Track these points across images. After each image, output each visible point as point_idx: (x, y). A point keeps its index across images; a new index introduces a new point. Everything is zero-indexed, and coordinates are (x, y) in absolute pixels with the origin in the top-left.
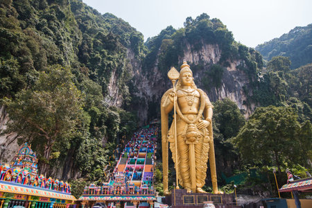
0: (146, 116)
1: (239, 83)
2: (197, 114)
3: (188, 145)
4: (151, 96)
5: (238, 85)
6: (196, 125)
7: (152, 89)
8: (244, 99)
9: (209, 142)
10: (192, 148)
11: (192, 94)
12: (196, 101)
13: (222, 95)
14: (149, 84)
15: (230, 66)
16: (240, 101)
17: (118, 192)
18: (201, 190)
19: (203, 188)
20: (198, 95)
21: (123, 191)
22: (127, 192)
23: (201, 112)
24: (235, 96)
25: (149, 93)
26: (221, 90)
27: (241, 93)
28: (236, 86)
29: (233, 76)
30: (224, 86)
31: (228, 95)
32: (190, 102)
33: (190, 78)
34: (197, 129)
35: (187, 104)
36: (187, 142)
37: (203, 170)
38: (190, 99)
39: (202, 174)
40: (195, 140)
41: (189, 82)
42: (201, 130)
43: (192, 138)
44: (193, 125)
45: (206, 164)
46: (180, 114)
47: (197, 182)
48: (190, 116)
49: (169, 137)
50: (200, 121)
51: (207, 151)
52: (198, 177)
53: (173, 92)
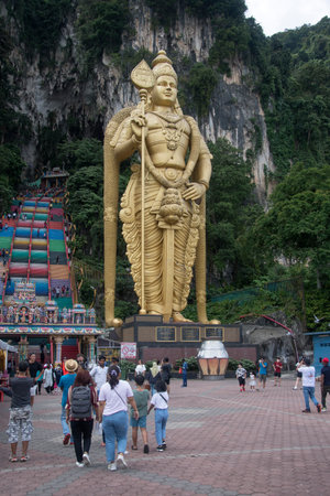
0: (32, 159)
1: (244, 111)
2: (184, 169)
3: (162, 231)
4: (46, 115)
6: (179, 191)
7: (49, 99)
8: (248, 146)
9: (198, 228)
10: (169, 238)
11: (177, 125)
12: (184, 140)
14: (44, 85)
15: (229, 76)
17: (23, 319)
18: (180, 318)
19: (183, 312)
20: (188, 130)
21: (35, 317)
22: (42, 318)
23: (191, 165)
24: (233, 137)
25: (41, 106)
27: (245, 132)
28: (237, 117)
29: (233, 95)
30: (214, 114)
31: (219, 133)
32: (172, 143)
33: (174, 91)
34: (182, 201)
35: (165, 145)
36: (160, 224)
37: (184, 280)
38: (172, 137)
39: (183, 286)
40: (177, 221)
41: (171, 98)
42: (189, 202)
43: (171, 217)
44: (175, 190)
45: (190, 269)
46: (152, 167)
47: (174, 302)
48: (170, 172)
49: (122, 212)
50: (189, 184)
51: (195, 244)
52: (177, 293)
53: (140, 116)
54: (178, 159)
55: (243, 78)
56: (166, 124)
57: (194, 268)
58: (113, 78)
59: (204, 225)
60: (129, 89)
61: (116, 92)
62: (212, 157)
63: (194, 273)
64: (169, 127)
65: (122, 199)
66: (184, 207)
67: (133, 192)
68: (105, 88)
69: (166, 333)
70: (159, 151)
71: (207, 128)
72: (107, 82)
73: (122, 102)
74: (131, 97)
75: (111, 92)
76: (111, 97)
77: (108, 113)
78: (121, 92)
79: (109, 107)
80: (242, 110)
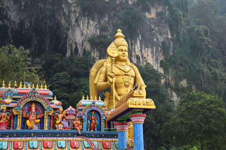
5: (157, 39)
8: (161, 58)
13: (137, 50)
15: (149, 12)
16: (157, 60)
20: (134, 75)
24: (152, 52)
26: (136, 42)
27: (160, 49)
28: (155, 40)
29: (152, 25)
30: (140, 38)
31: (143, 50)
32: (127, 83)
35: (123, 84)
38: (127, 80)
41: (125, 58)
53: (112, 72)
55: (158, 14)
56: (124, 73)
58: (75, 11)
60: (87, 21)
64: (125, 75)
68: (69, 16)
70: (120, 87)
71: (136, 47)
72: (70, 13)
73: (82, 29)
74: (88, 26)
75: (73, 20)
76: (73, 23)
77: (70, 32)
78: (81, 22)
79: (71, 29)
80: (158, 36)
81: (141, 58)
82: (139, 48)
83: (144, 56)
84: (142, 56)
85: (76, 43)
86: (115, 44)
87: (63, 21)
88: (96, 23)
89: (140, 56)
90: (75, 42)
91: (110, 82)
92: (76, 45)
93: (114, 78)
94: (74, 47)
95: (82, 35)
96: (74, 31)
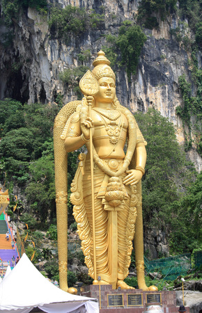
1: (174, 69)
2: (124, 159)
5: (171, 73)
6: (120, 178)
8: (178, 103)
9: (136, 206)
11: (117, 122)
13: (138, 90)
15: (158, 30)
16: (171, 106)
20: (126, 125)
24: (163, 94)
26: (136, 78)
27: (175, 89)
28: (167, 74)
29: (163, 51)
30: (143, 71)
31: (148, 90)
32: (113, 138)
33: (113, 89)
34: (123, 186)
35: (108, 140)
36: (106, 207)
37: (126, 253)
38: (114, 132)
39: (125, 258)
40: (120, 204)
41: (111, 97)
42: (128, 186)
43: (115, 201)
44: (117, 178)
45: (131, 242)
46: (98, 159)
47: (118, 272)
48: (113, 162)
49: (72, 195)
50: (128, 171)
51: (134, 221)
52: (120, 265)
53: (88, 120)
54: (118, 151)
55: (171, 33)
56: (108, 121)
57: (133, 241)
58: (39, 33)
59: (141, 202)
60: (57, 46)
61: (42, 47)
62: (146, 143)
63: (133, 246)
64: (111, 124)
65: (72, 184)
66: (125, 192)
67: (81, 178)
68: (30, 40)
69: (115, 300)
70: (103, 145)
71: (137, 86)
72: (33, 36)
73: (50, 60)
74: (59, 55)
75: (37, 46)
76: (37, 51)
77: (33, 66)
78: (49, 49)
79: (34, 60)
80: (172, 66)
81: (145, 103)
82: (142, 87)
83: (150, 100)
84: (147, 100)
85: (42, 83)
86: (94, 74)
87: (22, 50)
88: (72, 49)
89: (144, 100)
90: (41, 81)
91: (84, 135)
92: (43, 87)
93: (92, 130)
94: (39, 89)
95: (51, 69)
96: (38, 63)
